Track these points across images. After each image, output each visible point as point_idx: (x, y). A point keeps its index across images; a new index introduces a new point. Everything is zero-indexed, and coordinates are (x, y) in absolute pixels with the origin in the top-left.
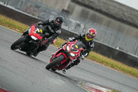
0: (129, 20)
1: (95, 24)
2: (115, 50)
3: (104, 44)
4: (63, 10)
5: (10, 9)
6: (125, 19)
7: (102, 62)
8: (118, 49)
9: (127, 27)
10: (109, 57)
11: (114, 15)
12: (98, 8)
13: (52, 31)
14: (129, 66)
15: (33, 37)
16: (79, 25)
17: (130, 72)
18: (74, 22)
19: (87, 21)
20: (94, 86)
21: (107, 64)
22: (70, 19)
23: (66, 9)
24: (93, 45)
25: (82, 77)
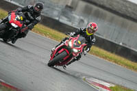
0: (133, 16)
1: (99, 19)
2: (119, 45)
3: (107, 39)
4: (67, 6)
5: (13, 4)
6: (128, 15)
7: (106, 57)
8: (121, 44)
9: (130, 22)
10: (112, 52)
11: (117, 11)
12: (102, 4)
13: (32, 18)
14: (132, 61)
15: (13, 25)
16: (82, 21)
17: (133, 68)
18: (78, 17)
19: (90, 17)
20: (97, 81)
21: (110, 59)
22: (74, 15)
23: (69, 4)
24: (94, 40)
25: (86, 72)
